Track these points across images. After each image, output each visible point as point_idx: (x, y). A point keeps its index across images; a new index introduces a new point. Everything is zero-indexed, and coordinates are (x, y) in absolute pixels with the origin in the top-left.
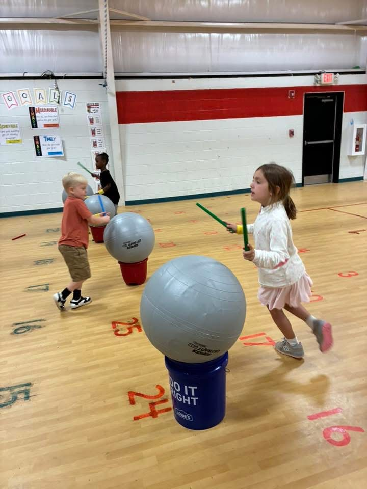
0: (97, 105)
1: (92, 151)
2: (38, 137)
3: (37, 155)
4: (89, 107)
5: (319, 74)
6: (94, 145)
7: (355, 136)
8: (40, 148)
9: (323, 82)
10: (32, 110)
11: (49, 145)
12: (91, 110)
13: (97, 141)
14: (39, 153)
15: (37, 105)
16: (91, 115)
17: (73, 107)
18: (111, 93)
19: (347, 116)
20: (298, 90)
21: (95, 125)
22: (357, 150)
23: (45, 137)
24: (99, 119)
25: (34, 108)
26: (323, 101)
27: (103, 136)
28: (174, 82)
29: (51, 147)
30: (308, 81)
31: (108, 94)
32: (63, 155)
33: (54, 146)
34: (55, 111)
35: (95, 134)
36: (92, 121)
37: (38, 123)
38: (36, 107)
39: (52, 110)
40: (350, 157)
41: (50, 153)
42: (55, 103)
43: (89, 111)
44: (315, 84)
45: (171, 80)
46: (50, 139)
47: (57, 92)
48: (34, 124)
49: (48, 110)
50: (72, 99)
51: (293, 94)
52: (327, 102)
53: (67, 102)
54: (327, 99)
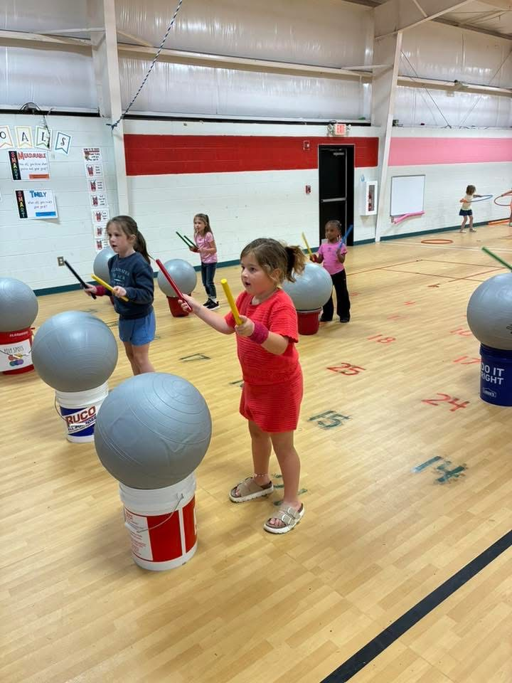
0: (97, 151)
1: (92, 210)
2: (22, 192)
3: (21, 217)
4: (87, 153)
5: (333, 124)
6: (94, 203)
7: (367, 194)
8: (25, 207)
9: (336, 133)
10: (13, 155)
11: (37, 203)
12: (90, 157)
13: (98, 197)
14: (23, 214)
15: (20, 148)
16: (91, 163)
17: (67, 153)
18: (117, 136)
19: (358, 172)
20: (313, 140)
21: (95, 177)
22: (370, 210)
23: (32, 192)
24: (99, 168)
25: (15, 152)
26: (335, 154)
27: (105, 191)
28: (185, 125)
29: (40, 205)
30: (321, 132)
31: (115, 138)
32: (56, 217)
33: (43, 205)
34: (45, 157)
35: (95, 188)
36: (91, 171)
37: (21, 172)
38: (19, 152)
39: (40, 156)
40: (364, 217)
41: (38, 214)
42: (43, 146)
43: (86, 158)
44: (328, 134)
45: (183, 123)
46: (38, 195)
47: (46, 132)
48: (17, 175)
49: (34, 155)
50: (66, 141)
51: (308, 145)
52: (338, 156)
53: (59, 146)
54: (338, 152)
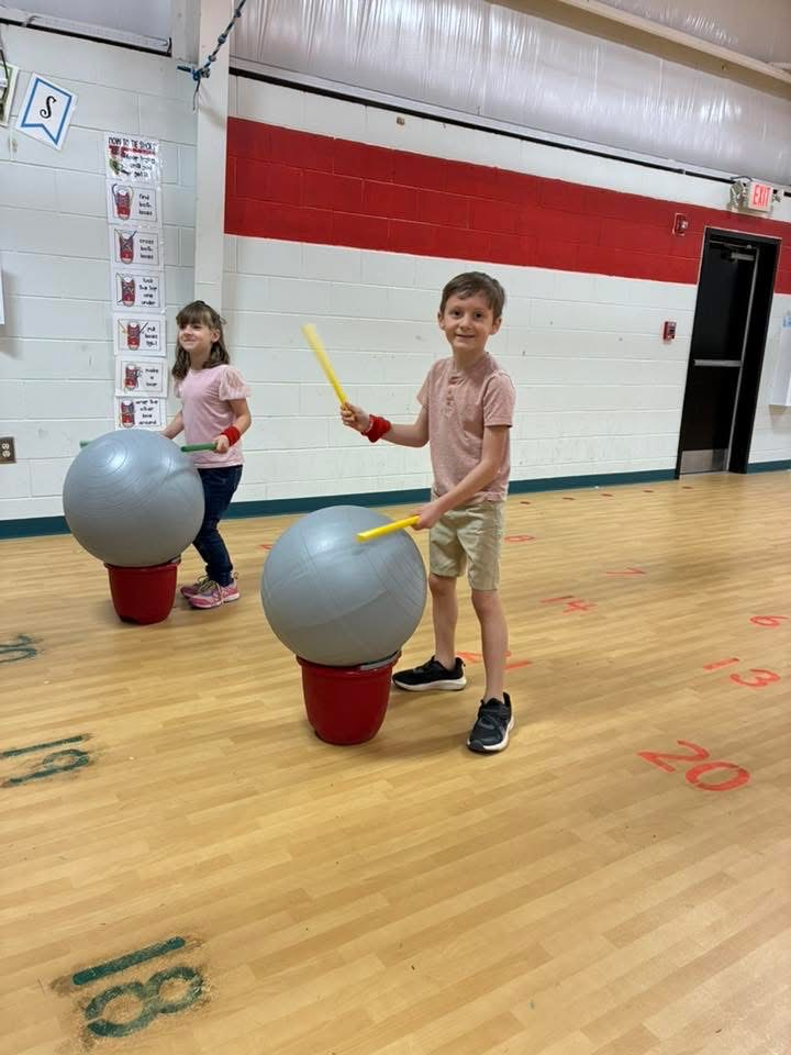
0: (148, 150)
1: (117, 316)
4: (118, 152)
6: (125, 298)
9: (751, 206)
12: (125, 163)
13: (139, 282)
16: (126, 183)
17: (56, 141)
18: (212, 113)
19: (781, 303)
20: (696, 215)
21: (133, 224)
24: (150, 202)
27: (161, 267)
28: (400, 121)
30: (711, 196)
31: (201, 116)
32: (2, 322)
35: (131, 256)
36: (123, 206)
40: (777, 411)
43: (115, 165)
44: (729, 205)
50: (58, 108)
51: (684, 225)
52: (741, 262)
53: (34, 118)
54: (743, 251)
